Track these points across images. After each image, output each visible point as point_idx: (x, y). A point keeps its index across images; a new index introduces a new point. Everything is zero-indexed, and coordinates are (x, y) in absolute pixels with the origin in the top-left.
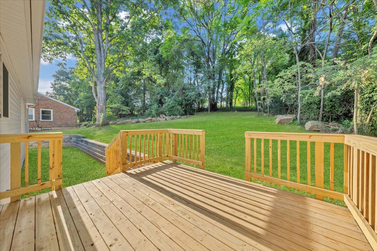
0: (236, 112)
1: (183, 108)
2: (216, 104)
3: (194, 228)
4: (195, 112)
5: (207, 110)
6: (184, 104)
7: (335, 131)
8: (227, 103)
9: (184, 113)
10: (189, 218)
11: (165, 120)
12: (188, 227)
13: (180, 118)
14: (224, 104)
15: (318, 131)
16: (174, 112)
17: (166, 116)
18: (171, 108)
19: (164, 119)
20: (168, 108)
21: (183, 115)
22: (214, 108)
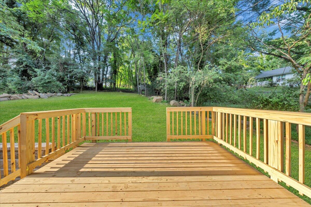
0: (121, 92)
1: (65, 85)
2: (102, 84)
3: (177, 184)
4: (80, 90)
5: (92, 89)
6: (66, 81)
7: (183, 106)
8: (111, 84)
9: (66, 90)
10: (167, 180)
11: (39, 97)
12: (174, 186)
13: (62, 96)
14: (108, 85)
15: (176, 106)
16: (52, 89)
17: (40, 93)
18: (46, 83)
19: (37, 96)
20: (42, 83)
21: (66, 93)
22: (100, 88)
